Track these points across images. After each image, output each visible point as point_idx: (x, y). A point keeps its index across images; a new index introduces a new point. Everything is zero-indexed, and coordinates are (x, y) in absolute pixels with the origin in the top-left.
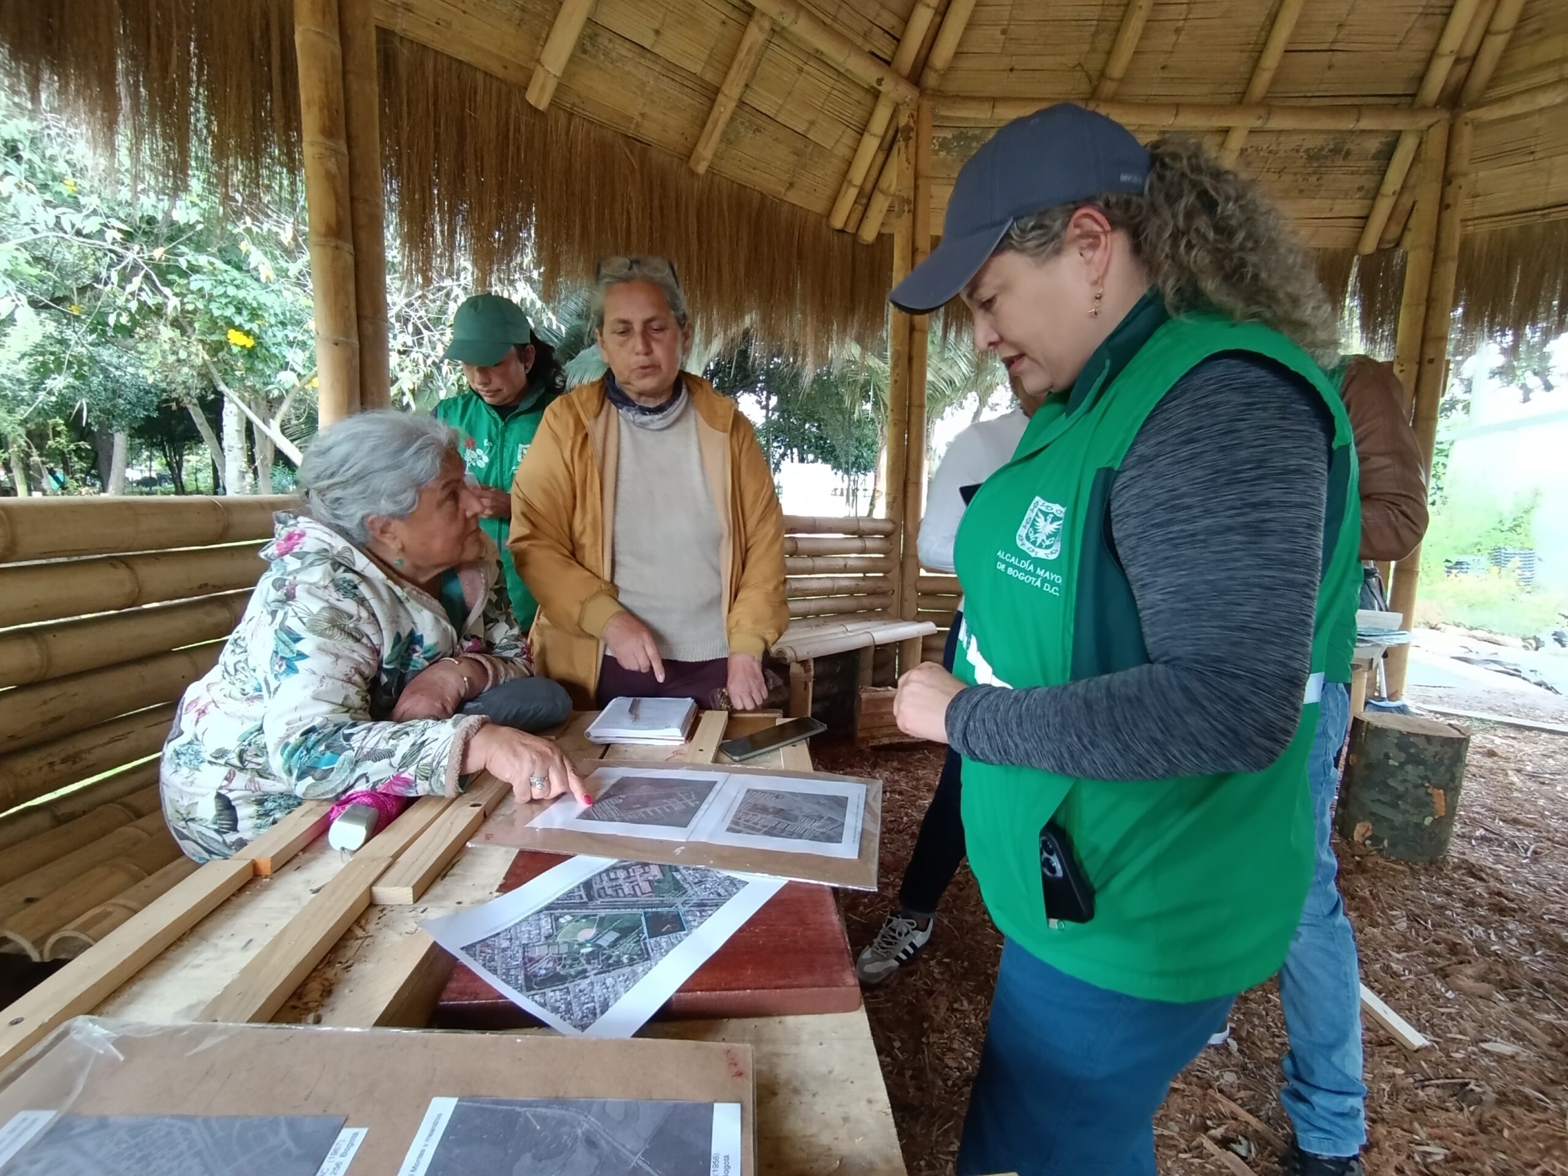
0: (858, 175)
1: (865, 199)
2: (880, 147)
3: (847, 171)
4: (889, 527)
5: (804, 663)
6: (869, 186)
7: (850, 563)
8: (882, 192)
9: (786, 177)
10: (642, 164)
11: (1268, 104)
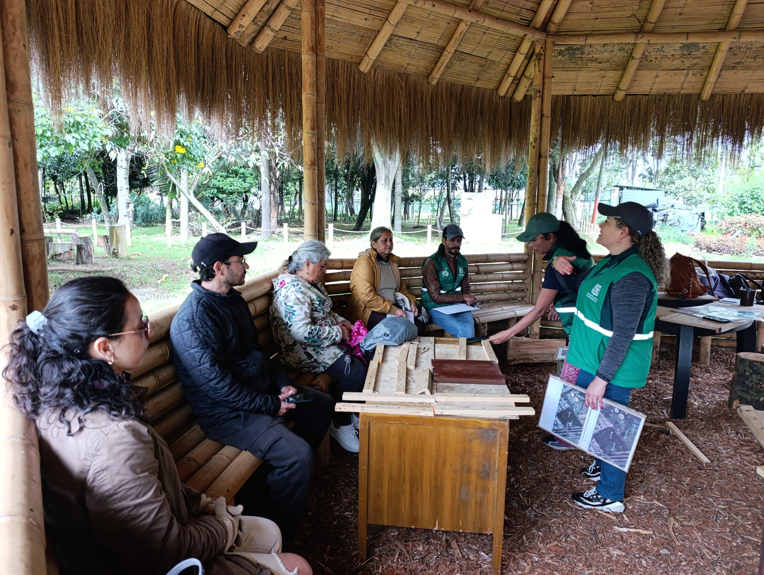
0: (513, 71)
1: (517, 81)
2: (525, 58)
3: (508, 69)
4: (526, 257)
5: (483, 324)
6: (519, 75)
7: (505, 276)
8: (526, 77)
9: (476, 77)
10: (406, 83)
11: (740, 30)
